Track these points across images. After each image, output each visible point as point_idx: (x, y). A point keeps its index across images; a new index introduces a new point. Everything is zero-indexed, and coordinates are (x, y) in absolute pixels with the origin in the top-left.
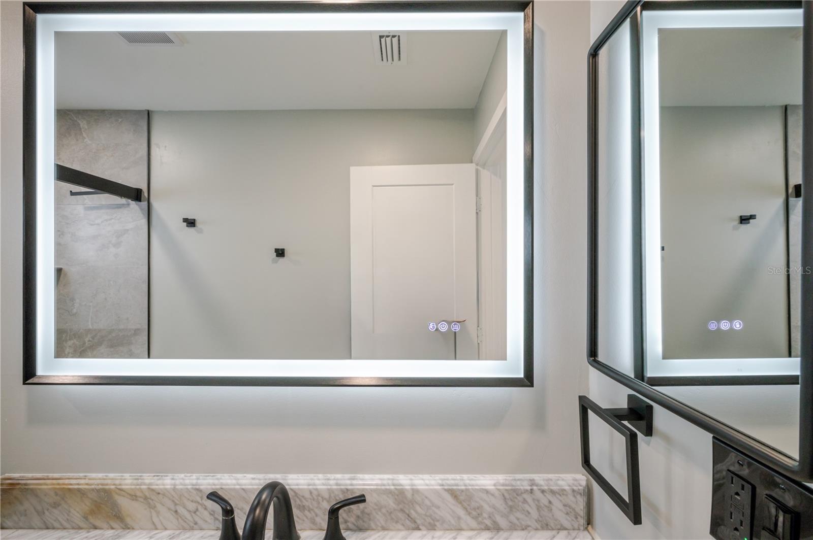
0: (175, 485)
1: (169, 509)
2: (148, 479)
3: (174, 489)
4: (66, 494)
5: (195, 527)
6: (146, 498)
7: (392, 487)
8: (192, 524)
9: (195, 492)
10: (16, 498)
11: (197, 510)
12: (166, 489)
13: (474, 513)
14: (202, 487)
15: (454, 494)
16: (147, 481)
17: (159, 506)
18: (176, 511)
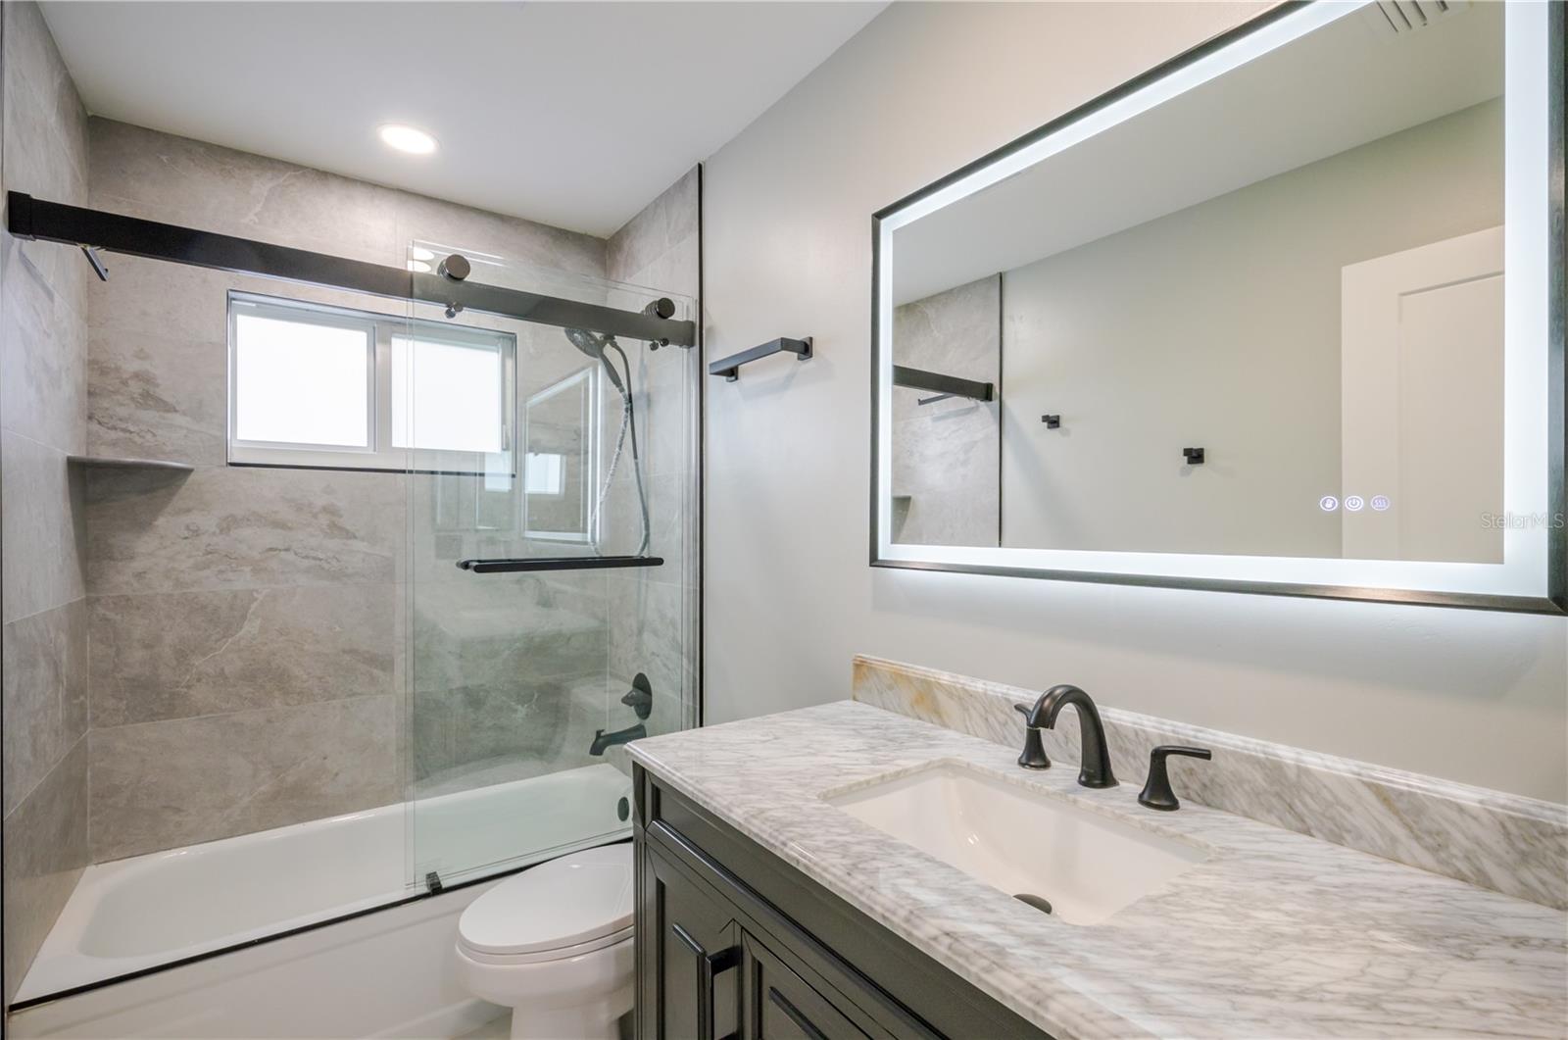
0: (986, 690)
1: (981, 716)
2: (963, 679)
3: (985, 694)
4: (900, 678)
5: (1006, 742)
6: (960, 698)
7: (1262, 755)
8: (1002, 738)
9: (1003, 701)
10: (864, 674)
11: (1006, 723)
12: (978, 692)
13: (1429, 840)
14: (1011, 698)
15: (1385, 796)
16: (962, 681)
17: (972, 711)
18: (987, 719)
